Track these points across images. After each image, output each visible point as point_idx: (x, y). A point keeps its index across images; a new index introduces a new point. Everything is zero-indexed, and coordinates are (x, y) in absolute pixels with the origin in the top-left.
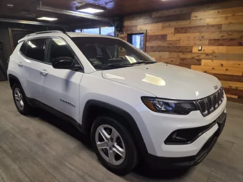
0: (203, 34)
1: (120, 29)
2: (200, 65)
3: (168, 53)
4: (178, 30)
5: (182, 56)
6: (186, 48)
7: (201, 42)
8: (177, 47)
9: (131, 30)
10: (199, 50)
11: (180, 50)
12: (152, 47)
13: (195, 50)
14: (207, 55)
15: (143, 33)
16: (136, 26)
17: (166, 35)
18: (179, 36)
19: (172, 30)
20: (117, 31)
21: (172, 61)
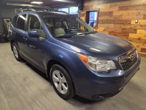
0: (139, 11)
1: (81, 8)
2: (136, 33)
3: (113, 24)
4: (121, 8)
5: (123, 27)
6: (126, 21)
7: (137, 17)
8: (120, 20)
9: (89, 9)
10: (136, 23)
11: (122, 22)
12: (102, 20)
13: (133, 22)
14: (142, 26)
15: (96, 11)
16: (92, 6)
17: (113, 12)
18: (121, 12)
19: (117, 8)
20: (80, 9)
21: (116, 30)
